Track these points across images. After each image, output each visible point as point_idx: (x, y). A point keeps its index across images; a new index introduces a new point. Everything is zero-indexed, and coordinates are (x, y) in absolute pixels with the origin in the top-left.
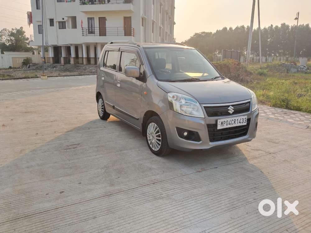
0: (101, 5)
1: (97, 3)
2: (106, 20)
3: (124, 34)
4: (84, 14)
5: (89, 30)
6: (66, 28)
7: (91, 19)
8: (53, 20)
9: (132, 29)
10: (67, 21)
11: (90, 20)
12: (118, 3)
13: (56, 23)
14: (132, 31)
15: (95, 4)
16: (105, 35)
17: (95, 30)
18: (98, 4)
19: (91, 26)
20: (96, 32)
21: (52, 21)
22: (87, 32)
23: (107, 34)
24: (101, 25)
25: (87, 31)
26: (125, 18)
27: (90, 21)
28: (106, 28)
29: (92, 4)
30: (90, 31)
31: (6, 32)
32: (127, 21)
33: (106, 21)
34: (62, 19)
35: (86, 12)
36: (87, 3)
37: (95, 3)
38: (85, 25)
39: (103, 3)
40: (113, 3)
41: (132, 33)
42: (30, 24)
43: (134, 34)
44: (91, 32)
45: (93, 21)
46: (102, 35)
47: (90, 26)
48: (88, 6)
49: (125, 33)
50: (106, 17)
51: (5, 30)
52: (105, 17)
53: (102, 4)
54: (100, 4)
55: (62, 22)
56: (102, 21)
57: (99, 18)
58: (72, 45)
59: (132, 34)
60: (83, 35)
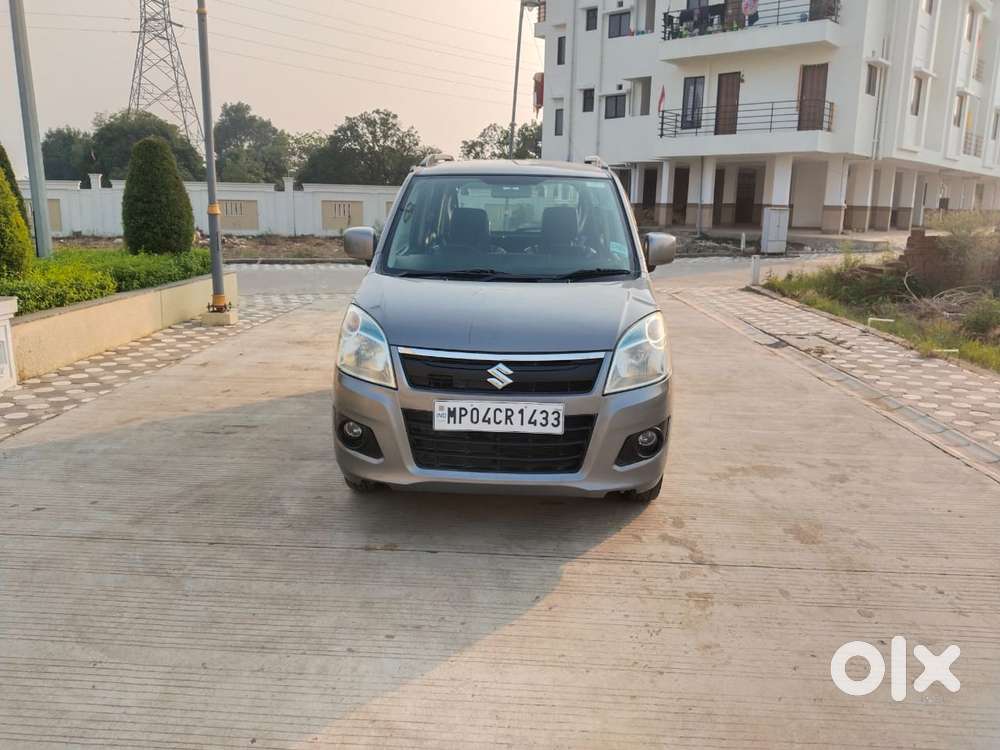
0: (729, 34)
1: (715, 28)
2: (743, 81)
3: (796, 124)
4: (674, 66)
5: (684, 116)
6: (624, 116)
7: (695, 83)
8: (592, 91)
9: (827, 105)
10: (629, 92)
11: (693, 84)
12: (787, 23)
13: (600, 101)
14: (827, 112)
15: (710, 33)
16: (733, 131)
17: (704, 117)
18: (716, 32)
19: (693, 105)
20: (703, 123)
21: (588, 95)
22: (679, 124)
23: (738, 127)
24: (723, 100)
25: (676, 120)
26: (806, 71)
27: (692, 88)
28: (740, 108)
29: (701, 34)
30: (689, 119)
31: (494, 133)
32: (814, 79)
33: (741, 84)
34: (615, 87)
35: (681, 62)
36: (684, 33)
37: (710, 29)
38: (675, 102)
39: (735, 26)
40: (765, 26)
41: (826, 118)
42: (538, 108)
43: (830, 123)
44: (690, 121)
45: (699, 87)
46: (724, 132)
47: (690, 105)
48: (688, 40)
49: (800, 121)
50: (741, 70)
51: (494, 127)
52: (739, 73)
53: (732, 30)
54: (724, 31)
55: (616, 96)
56: (730, 85)
57: (720, 76)
58: (634, 165)
59: (825, 125)
60: (662, 135)
